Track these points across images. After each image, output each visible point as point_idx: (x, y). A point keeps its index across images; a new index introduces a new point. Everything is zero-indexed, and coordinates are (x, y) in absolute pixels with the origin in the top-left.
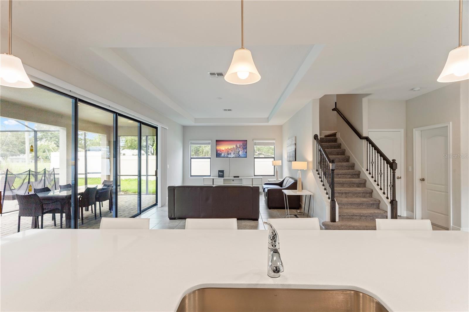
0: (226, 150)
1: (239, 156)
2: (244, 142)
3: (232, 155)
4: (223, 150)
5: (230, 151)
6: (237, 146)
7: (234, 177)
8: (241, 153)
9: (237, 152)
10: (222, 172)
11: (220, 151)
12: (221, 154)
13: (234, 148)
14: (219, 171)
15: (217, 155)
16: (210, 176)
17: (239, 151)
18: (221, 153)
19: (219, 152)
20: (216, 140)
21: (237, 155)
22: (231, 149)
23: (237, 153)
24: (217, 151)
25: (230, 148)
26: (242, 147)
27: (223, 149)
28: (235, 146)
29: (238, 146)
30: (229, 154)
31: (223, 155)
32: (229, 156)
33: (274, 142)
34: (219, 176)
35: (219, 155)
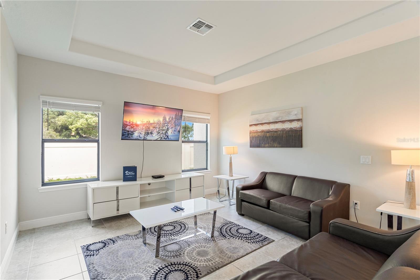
0: (144, 125)
1: (167, 139)
2: (177, 113)
3: (154, 135)
4: (137, 125)
5: (151, 128)
6: (165, 119)
7: (154, 177)
8: (170, 133)
9: (164, 130)
10: (133, 169)
11: (132, 125)
12: (132, 133)
13: (159, 121)
14: (126, 169)
15: (123, 135)
16: (98, 179)
17: (168, 129)
18: (132, 130)
19: (128, 128)
20: (125, 102)
21: (164, 136)
22: (153, 124)
23: (164, 132)
24: (125, 125)
25: (152, 122)
26: (173, 122)
27: (139, 123)
28: (161, 119)
29: (167, 120)
30: (148, 134)
31: (136, 135)
32: (149, 137)
33: (209, 118)
34: (126, 179)
35: (128, 134)
